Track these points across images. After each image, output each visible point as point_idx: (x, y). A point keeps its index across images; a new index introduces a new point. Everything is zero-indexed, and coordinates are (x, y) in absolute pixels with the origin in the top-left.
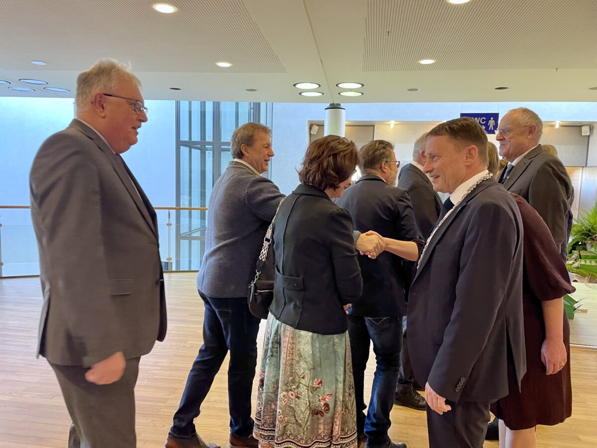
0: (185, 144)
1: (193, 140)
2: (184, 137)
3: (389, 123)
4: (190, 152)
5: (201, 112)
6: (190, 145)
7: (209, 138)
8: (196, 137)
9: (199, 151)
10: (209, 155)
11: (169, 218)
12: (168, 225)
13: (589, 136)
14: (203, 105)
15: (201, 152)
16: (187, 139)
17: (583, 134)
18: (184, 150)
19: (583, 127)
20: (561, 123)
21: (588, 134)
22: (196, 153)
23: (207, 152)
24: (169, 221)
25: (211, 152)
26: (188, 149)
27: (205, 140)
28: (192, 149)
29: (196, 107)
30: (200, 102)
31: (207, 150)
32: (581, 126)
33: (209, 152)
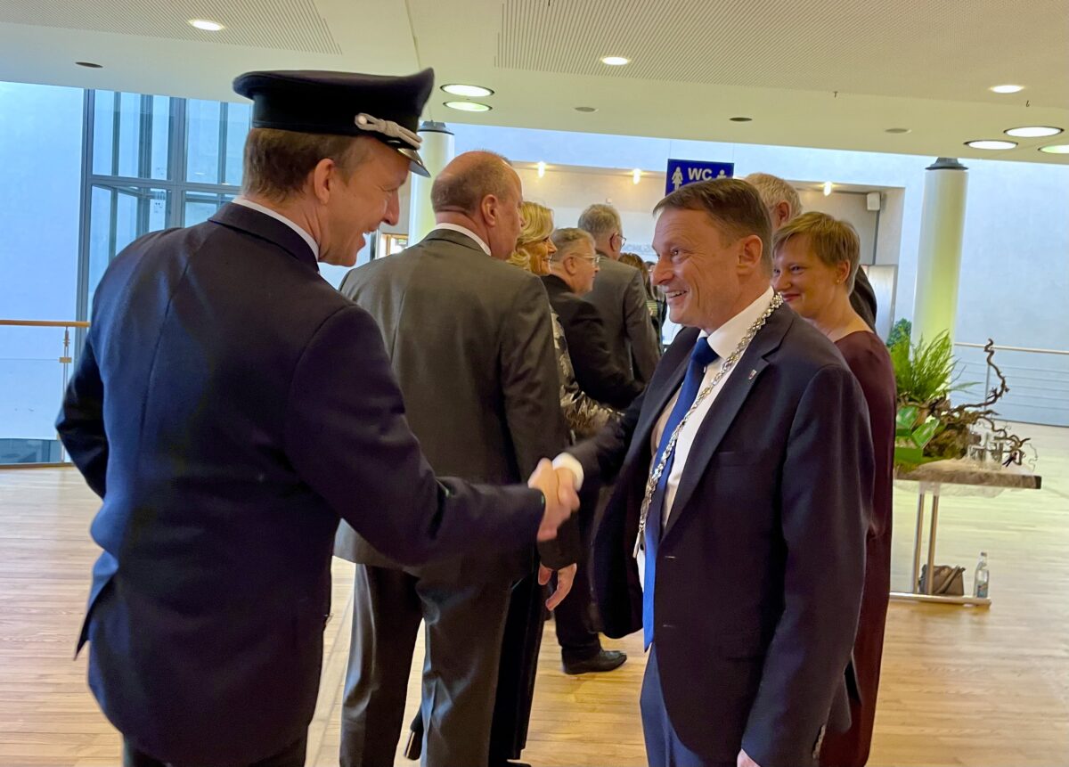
0: (103, 182)
1: (121, 174)
2: (102, 167)
3: (535, 166)
4: (114, 199)
5: (142, 116)
6: (115, 185)
7: (159, 171)
8: (129, 169)
9: (136, 199)
10: (157, 207)
13: (878, 212)
14: (147, 102)
15: (139, 201)
16: (108, 172)
17: (869, 208)
18: (101, 196)
19: (869, 196)
20: (834, 186)
21: (877, 208)
22: (128, 203)
23: (152, 201)
25: (163, 203)
26: (109, 193)
27: (149, 175)
28: (119, 194)
29: (131, 105)
30: (139, 96)
31: (153, 197)
32: (866, 194)
33: (158, 201)
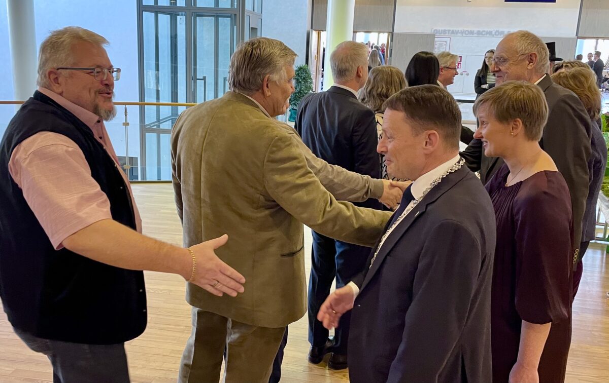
0: (149, 9)
1: (159, 4)
4: (156, 18)
6: (156, 10)
7: (181, 1)
9: (169, 16)
10: (181, 21)
11: (126, 115)
12: (124, 124)
15: (171, 17)
18: (148, 17)
22: (164, 19)
23: (178, 17)
24: (126, 119)
25: (184, 18)
26: (153, 15)
27: (176, 4)
28: (160, 15)
31: (179, 15)
33: (181, 17)
